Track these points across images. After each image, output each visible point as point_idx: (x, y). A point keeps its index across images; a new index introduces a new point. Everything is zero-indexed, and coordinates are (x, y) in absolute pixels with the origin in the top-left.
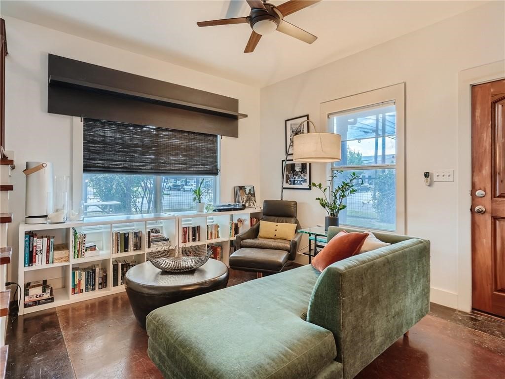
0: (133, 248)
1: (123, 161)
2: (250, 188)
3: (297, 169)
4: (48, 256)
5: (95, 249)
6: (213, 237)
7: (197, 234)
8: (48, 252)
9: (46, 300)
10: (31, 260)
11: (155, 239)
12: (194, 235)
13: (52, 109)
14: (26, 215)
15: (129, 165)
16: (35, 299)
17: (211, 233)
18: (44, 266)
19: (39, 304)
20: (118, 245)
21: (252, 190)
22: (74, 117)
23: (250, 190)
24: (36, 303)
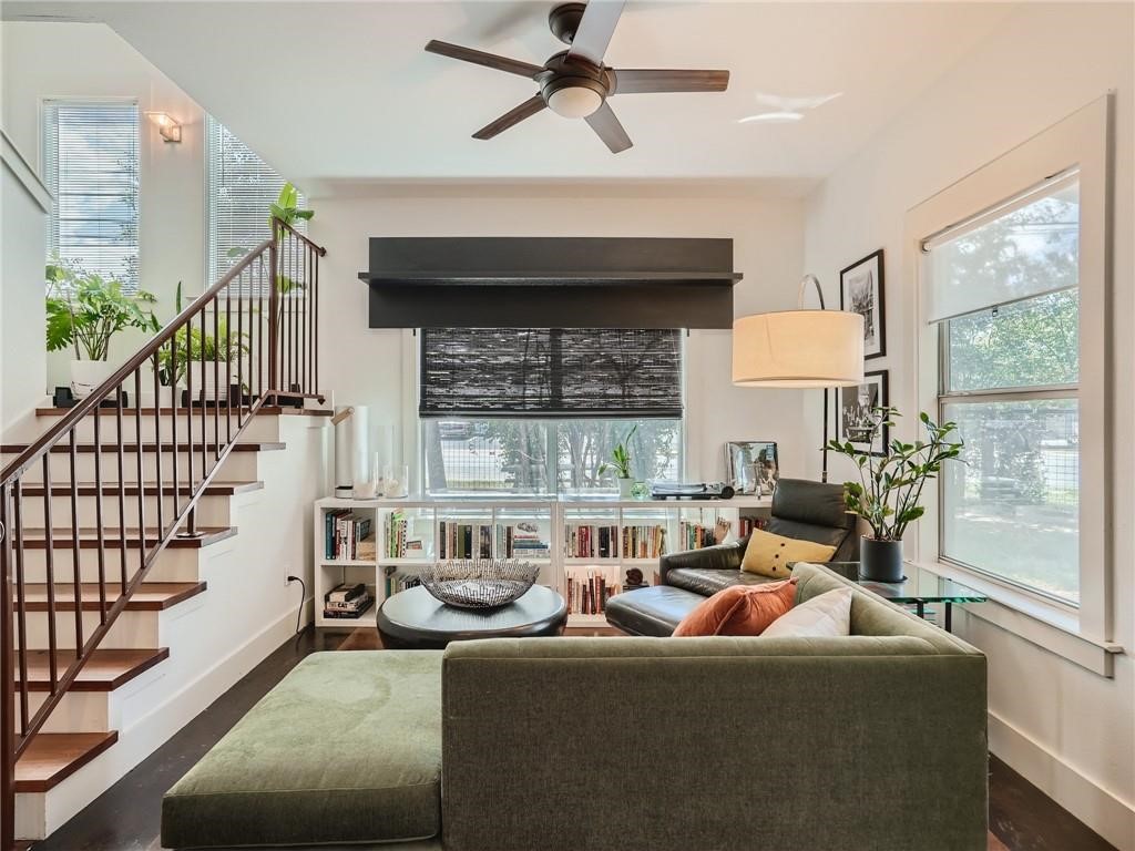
0: (479, 554)
1: (482, 396)
2: (764, 446)
3: (863, 400)
4: (354, 548)
5: (420, 547)
6: (649, 553)
7: (611, 543)
8: (354, 542)
9: (349, 612)
10: (333, 550)
11: (521, 541)
12: (604, 542)
13: (376, 321)
14: (336, 483)
15: (492, 404)
16: (337, 608)
17: (645, 546)
18: (350, 562)
19: (341, 617)
20: (455, 545)
21: (770, 452)
22: (404, 330)
23: (764, 453)
24: (337, 615)
